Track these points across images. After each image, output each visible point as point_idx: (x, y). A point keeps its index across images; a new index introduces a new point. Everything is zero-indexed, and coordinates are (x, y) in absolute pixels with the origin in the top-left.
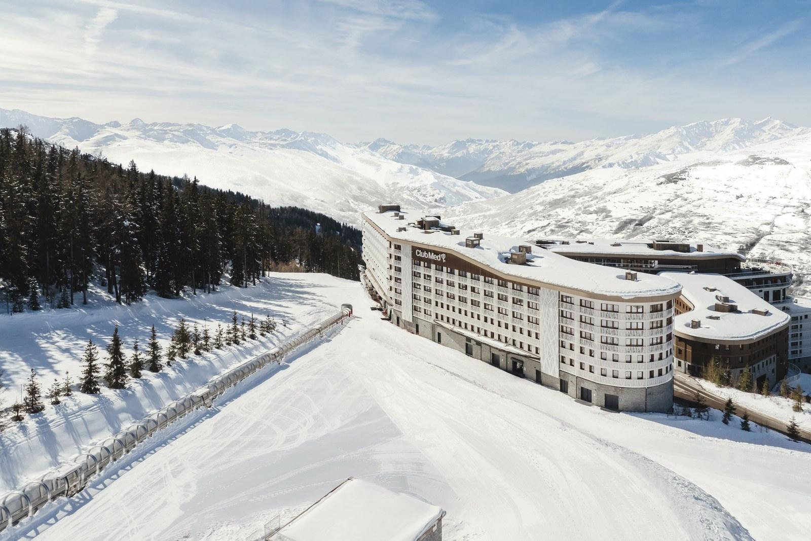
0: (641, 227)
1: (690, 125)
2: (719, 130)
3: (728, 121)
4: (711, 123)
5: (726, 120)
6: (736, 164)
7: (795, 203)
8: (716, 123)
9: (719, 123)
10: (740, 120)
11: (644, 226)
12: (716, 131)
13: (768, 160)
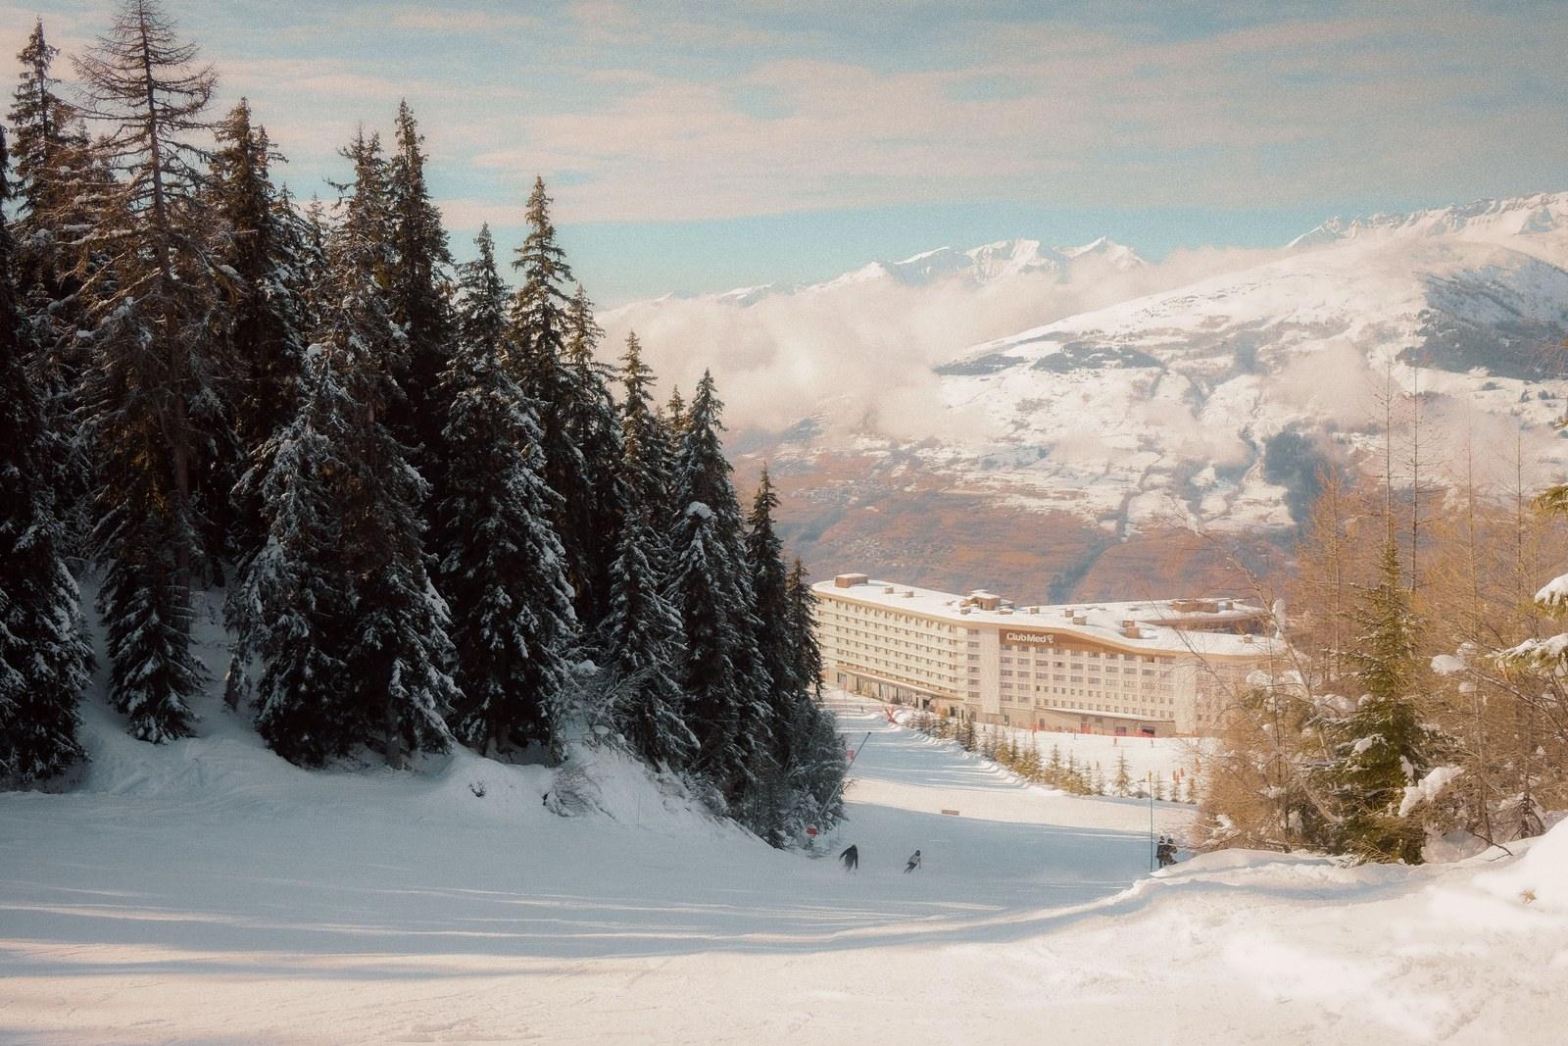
0: (814, 543)
1: (918, 256)
2: (987, 271)
3: (1010, 247)
4: (968, 253)
5: (1004, 244)
6: (1035, 367)
7: (1168, 462)
8: (980, 253)
9: (987, 252)
10: (1036, 244)
11: (821, 540)
12: (982, 273)
13: (1110, 353)
